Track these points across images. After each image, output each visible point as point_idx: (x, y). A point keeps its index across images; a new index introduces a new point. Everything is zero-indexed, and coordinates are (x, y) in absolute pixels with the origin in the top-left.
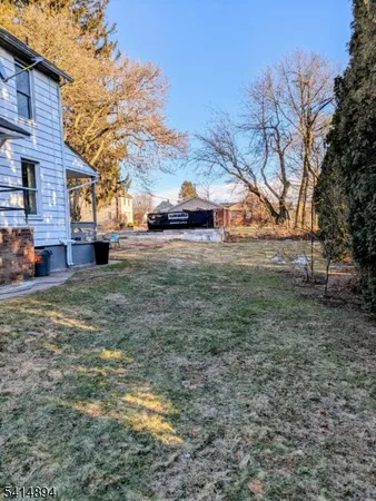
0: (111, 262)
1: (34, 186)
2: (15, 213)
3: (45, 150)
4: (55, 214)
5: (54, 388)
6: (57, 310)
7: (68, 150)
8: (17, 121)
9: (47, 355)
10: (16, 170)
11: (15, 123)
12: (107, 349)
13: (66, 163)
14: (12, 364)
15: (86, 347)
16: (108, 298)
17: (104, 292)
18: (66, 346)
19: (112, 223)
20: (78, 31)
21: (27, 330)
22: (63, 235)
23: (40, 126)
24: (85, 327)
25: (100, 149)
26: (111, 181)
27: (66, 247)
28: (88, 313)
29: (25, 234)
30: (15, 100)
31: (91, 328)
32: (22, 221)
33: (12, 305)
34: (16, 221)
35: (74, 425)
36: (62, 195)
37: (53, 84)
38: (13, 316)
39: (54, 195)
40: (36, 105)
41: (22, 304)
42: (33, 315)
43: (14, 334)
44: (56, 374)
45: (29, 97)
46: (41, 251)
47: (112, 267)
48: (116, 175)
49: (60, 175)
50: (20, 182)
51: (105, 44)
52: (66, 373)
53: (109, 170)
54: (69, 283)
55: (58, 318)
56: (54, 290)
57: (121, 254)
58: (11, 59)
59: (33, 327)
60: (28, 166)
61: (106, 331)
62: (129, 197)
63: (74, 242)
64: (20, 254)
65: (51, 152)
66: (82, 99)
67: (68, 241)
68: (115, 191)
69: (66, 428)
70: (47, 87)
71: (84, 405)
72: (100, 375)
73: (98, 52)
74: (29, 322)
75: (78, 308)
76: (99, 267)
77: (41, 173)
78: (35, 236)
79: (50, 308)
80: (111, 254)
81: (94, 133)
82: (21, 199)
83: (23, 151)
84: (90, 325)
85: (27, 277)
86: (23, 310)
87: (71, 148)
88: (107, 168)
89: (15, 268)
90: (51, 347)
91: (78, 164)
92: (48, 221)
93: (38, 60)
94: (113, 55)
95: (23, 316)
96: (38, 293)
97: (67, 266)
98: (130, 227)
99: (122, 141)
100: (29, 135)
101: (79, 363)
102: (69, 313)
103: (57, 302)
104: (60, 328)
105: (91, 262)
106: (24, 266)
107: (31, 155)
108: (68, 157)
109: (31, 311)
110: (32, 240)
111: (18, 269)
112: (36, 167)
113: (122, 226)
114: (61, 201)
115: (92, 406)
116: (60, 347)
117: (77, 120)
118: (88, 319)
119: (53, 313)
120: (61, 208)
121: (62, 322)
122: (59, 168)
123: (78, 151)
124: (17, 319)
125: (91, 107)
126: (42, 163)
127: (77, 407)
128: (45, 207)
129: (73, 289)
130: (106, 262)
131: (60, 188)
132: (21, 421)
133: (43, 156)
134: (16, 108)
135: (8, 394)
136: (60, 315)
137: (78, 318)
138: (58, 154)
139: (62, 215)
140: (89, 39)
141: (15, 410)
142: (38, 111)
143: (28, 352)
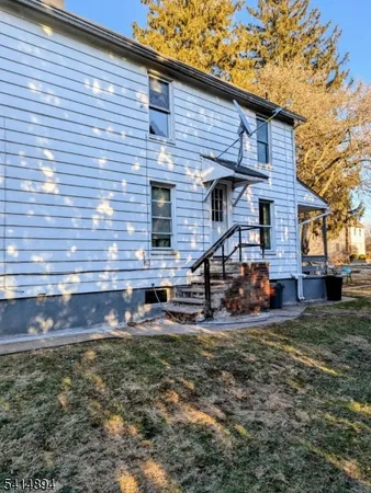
0: (345, 299)
1: (269, 223)
2: (253, 249)
3: (280, 189)
4: (287, 249)
5: (303, 429)
6: (295, 346)
7: (299, 186)
8: (257, 167)
9: (291, 392)
10: (254, 210)
11: (255, 169)
12: (356, 400)
13: (298, 199)
14: (260, 392)
15: (330, 393)
16: (347, 340)
17: (342, 333)
18: (309, 387)
19: (341, 255)
20: (311, 72)
21: (270, 362)
22: (294, 269)
23: (276, 169)
24: (326, 369)
25: (330, 180)
26: (340, 211)
27: (297, 281)
28: (328, 353)
29: (262, 268)
30: (255, 149)
31: (332, 371)
32: (258, 256)
33: (253, 334)
34: (253, 256)
35: (332, 480)
36: (293, 230)
37: (288, 128)
38: (256, 346)
39: (286, 229)
40: (273, 150)
41: (262, 335)
42: (272, 347)
43: (259, 364)
44: (303, 415)
45: (267, 145)
46: (274, 284)
47: (347, 305)
48: (347, 204)
49: (292, 210)
50: (257, 220)
51: (336, 76)
52: (314, 417)
53: (340, 200)
54: (302, 318)
55: (297, 355)
56: (289, 324)
57: (355, 290)
58: (254, 115)
59: (274, 360)
60: (264, 205)
61: (351, 379)
62: (361, 226)
63: (305, 276)
64: (257, 287)
65: (284, 190)
66: (313, 134)
67: (298, 275)
68: (345, 222)
69: (323, 479)
70: (281, 132)
71: (339, 459)
72: (352, 429)
73: (329, 85)
74: (270, 353)
75: (315, 347)
76: (331, 303)
77: (275, 211)
78: (270, 269)
79: (287, 343)
80: (344, 290)
81: (323, 165)
82: (258, 236)
83: (261, 193)
84: (330, 368)
85: (264, 309)
86: (263, 341)
87: (302, 183)
88: (337, 198)
89: (253, 299)
90: (294, 385)
91: (309, 199)
92: (280, 255)
93: (277, 111)
94: (345, 83)
95: (265, 347)
96: (274, 325)
97: (298, 300)
98: (362, 259)
99: (354, 168)
100: (267, 178)
101: (325, 408)
102: (306, 351)
103: (293, 337)
104: (300, 366)
105: (323, 297)
106: (261, 298)
107: (267, 196)
108: (299, 193)
109: (271, 343)
110: (267, 273)
111: (255, 301)
112: (271, 205)
113: (352, 258)
114: (293, 236)
115: (348, 464)
116: (303, 387)
117: (307, 155)
118: (328, 361)
119: (291, 349)
120: (292, 242)
121: (300, 359)
122: (292, 204)
123: (308, 185)
124: (259, 349)
125: (320, 140)
126: (276, 202)
127: (331, 459)
128: (278, 242)
129: (308, 325)
130: (340, 299)
131: (291, 223)
132: (276, 456)
133: (277, 195)
134: (256, 157)
135: (260, 423)
136: (298, 352)
137: (317, 357)
138: (291, 191)
139: (293, 249)
140: (320, 75)
141: (269, 442)
142: (274, 155)
143: (272, 384)
